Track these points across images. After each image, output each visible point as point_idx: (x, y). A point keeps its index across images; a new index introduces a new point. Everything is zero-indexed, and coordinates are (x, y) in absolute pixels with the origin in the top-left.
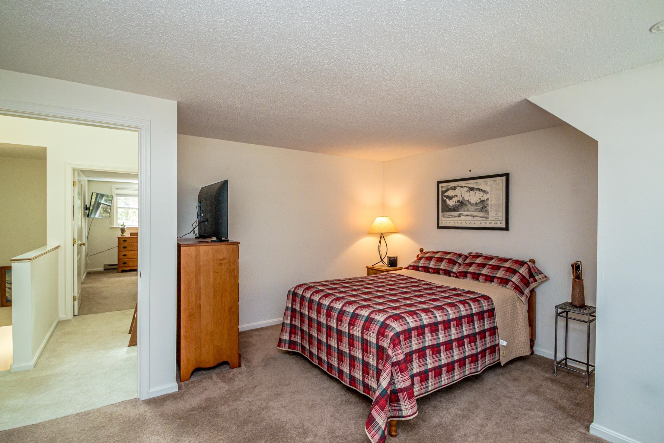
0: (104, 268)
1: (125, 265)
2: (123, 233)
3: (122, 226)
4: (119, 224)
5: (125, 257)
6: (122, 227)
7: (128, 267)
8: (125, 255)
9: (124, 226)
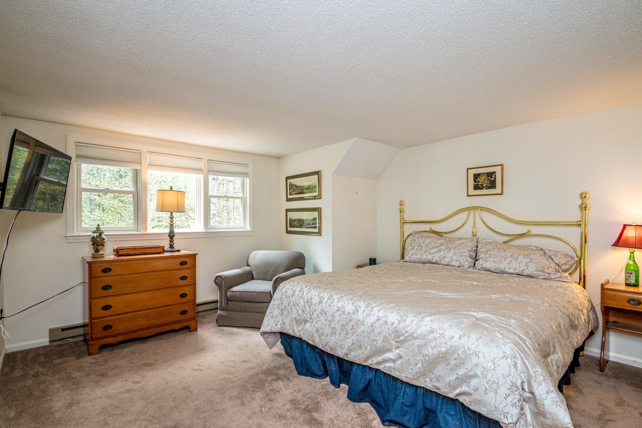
0: (50, 337)
1: (109, 332)
2: (97, 251)
3: (94, 232)
4: (86, 230)
5: (108, 312)
6: (95, 235)
7: (115, 336)
8: (107, 308)
9: (101, 234)
